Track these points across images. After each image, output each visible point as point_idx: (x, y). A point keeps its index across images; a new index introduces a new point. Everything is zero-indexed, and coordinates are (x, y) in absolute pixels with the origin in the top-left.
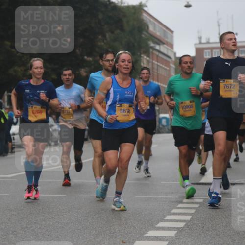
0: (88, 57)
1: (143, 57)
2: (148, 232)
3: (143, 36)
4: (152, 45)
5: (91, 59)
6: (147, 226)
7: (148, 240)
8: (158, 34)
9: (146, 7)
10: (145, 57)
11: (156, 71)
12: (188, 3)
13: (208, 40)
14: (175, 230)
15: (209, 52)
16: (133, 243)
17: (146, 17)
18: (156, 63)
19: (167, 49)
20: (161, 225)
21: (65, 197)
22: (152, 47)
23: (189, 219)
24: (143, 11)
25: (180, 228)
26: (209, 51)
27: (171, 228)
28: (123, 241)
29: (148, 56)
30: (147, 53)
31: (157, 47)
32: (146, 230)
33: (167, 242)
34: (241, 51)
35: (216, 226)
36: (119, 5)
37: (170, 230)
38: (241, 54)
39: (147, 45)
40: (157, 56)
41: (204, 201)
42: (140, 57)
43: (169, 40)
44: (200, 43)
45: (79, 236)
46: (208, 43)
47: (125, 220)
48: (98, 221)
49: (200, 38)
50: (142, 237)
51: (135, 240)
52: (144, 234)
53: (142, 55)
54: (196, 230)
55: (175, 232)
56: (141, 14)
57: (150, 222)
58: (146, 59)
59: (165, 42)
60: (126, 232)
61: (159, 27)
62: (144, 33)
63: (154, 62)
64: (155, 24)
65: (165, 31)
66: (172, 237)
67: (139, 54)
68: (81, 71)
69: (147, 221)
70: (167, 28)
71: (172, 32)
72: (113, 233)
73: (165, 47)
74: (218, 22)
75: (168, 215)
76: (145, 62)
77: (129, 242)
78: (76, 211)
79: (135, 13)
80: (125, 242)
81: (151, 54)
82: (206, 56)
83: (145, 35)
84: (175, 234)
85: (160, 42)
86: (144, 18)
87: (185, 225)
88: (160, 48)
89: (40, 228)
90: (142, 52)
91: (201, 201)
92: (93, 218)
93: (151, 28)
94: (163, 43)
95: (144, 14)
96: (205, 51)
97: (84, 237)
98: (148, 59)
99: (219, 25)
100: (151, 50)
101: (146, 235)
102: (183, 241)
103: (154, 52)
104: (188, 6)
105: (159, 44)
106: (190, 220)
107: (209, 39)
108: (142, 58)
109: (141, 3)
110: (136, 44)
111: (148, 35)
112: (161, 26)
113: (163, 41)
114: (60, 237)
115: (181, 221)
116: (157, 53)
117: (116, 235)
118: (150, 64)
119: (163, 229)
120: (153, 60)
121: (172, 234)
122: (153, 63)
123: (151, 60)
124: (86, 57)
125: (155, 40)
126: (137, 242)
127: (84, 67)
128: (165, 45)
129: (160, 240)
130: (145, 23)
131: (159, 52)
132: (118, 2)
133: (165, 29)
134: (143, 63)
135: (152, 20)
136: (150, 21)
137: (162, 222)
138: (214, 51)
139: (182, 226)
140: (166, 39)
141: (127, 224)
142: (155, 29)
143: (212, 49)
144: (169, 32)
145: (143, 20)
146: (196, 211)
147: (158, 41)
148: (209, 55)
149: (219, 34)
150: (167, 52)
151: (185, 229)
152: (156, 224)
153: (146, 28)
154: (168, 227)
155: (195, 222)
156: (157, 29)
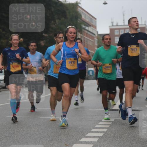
0: (45, 34)
1: (78, 34)
2: (81, 139)
3: (78, 21)
4: (84, 27)
5: (47, 35)
6: (80, 135)
7: (81, 144)
8: (87, 20)
9: (80, 4)
10: (80, 34)
11: (86, 42)
12: (105, 1)
14: (97, 138)
15: (118, 31)
16: (72, 145)
18: (86, 37)
19: (93, 29)
20: (89, 135)
21: (31, 118)
24: (78, 6)
25: (100, 136)
26: (118, 30)
27: (95, 136)
28: (66, 145)
30: (81, 31)
31: (87, 28)
33: (92, 145)
36: (64, 3)
37: (94, 138)
39: (81, 27)
40: (87, 33)
41: (114, 120)
43: (94, 24)
44: (113, 26)
45: (40, 142)
46: (117, 25)
47: (68, 132)
48: (51, 132)
49: (113, 23)
50: (77, 142)
51: (73, 144)
52: (79, 140)
54: (110, 137)
55: (98, 139)
56: (77, 8)
57: (83, 133)
58: (80, 35)
59: (91, 25)
60: (68, 139)
61: (88, 16)
62: (79, 19)
63: (85, 37)
64: (85, 14)
65: (91, 18)
66: (95, 142)
68: (41, 43)
69: (80, 132)
70: (93, 17)
71: (96, 19)
72: (60, 140)
73: (92, 28)
74: (123, 13)
75: (93, 129)
76: (79, 37)
77: (70, 145)
78: (38, 126)
79: (73, 8)
80: (67, 145)
82: (116, 33)
84: (98, 140)
85: (88, 25)
86: (79, 11)
87: (103, 135)
88: (88, 28)
89: (16, 137)
91: (113, 120)
92: (48, 131)
93: (83, 17)
94: (90, 26)
95: (79, 8)
96: (116, 30)
97: (43, 142)
98: (81, 35)
99: (124, 15)
100: (83, 30)
101: (80, 141)
102: (102, 144)
103: (85, 31)
104: (105, 3)
105: (88, 26)
106: (107, 132)
107: (118, 23)
109: (77, 2)
111: (81, 21)
112: (89, 16)
114: (28, 142)
115: (101, 132)
116: (87, 32)
117: (62, 141)
119: (90, 137)
121: (96, 140)
122: (84, 38)
123: (83, 36)
125: (86, 24)
126: (74, 145)
127: (42, 40)
129: (88, 144)
130: (79, 14)
131: (88, 31)
132: (63, 1)
135: (84, 12)
136: (83, 12)
137: (89, 133)
138: (121, 30)
140: (92, 23)
141: (68, 134)
142: (85, 17)
143: (119, 29)
144: (94, 19)
145: (78, 12)
146: (110, 126)
147: (87, 25)
148: (118, 33)
149: (124, 20)
150: (93, 31)
151: (103, 137)
152: (86, 134)
153: (80, 17)
154: (93, 136)
155: (109, 133)
156: (87, 17)
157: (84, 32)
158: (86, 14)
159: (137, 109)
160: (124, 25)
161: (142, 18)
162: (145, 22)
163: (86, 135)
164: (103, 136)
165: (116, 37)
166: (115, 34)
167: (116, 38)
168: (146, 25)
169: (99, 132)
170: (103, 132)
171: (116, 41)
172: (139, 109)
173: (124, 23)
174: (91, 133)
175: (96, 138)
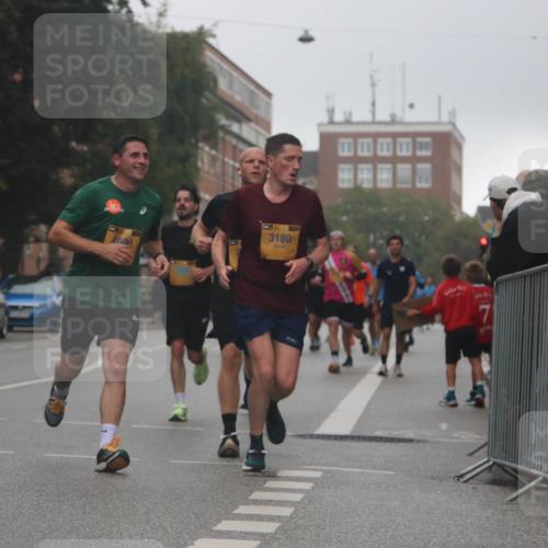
0: (78, 143)
1: (202, 149)
2: (196, 542)
3: (203, 100)
4: (223, 121)
5: (85, 148)
6: (193, 528)
8: (238, 97)
9: (214, 36)
10: (207, 149)
11: (230, 181)
12: (306, 32)
13: (347, 116)
14: (255, 540)
15: (349, 144)
17: (213, 61)
18: (231, 162)
19: (257, 132)
20: (225, 525)
21: (12, 456)
22: (223, 128)
23: (289, 514)
24: (204, 46)
25: (267, 534)
26: (351, 140)
27: (246, 533)
29: (214, 146)
30: (212, 139)
31: (235, 128)
32: (191, 538)
34: (421, 143)
35: (347, 533)
36: (153, 28)
37: (245, 539)
38: (421, 149)
39: (213, 122)
40: (235, 147)
41: (323, 476)
42: (197, 147)
43: (261, 113)
44: (331, 122)
46: (348, 122)
47: (146, 512)
49: (331, 112)
52: (186, 545)
53: (201, 145)
54: (303, 539)
55: (257, 543)
56: (201, 53)
57: (202, 519)
58: (209, 154)
59: (252, 118)
61: (240, 82)
62: (207, 94)
63: (226, 159)
64: (231, 75)
65: (252, 92)
67: (193, 141)
68: (61, 175)
70: (258, 86)
71: (269, 95)
73: (253, 129)
74: (371, 77)
75: (243, 504)
76: (206, 159)
78: (37, 488)
79: (187, 50)
81: (220, 141)
82: (343, 150)
83: (208, 99)
85: (241, 116)
86: (208, 62)
87: (279, 528)
88: (241, 129)
90: (200, 136)
91: (318, 475)
92: (72, 505)
93: (223, 85)
94: (248, 120)
95: (209, 54)
96: (341, 140)
98: (214, 152)
99: (373, 85)
100: (221, 134)
103: (228, 138)
104: (306, 39)
105: (239, 121)
106: (291, 517)
107: (350, 114)
108: (200, 151)
109: (201, 28)
110: (187, 119)
111: (216, 100)
112: (243, 80)
113: (249, 115)
115: (271, 519)
116: (234, 141)
118: (218, 164)
119: (230, 535)
120: (224, 155)
122: (224, 162)
123: (220, 156)
124: (73, 144)
125: (232, 111)
127: (68, 165)
128: (253, 125)
130: (210, 73)
131: (239, 138)
132: (151, 23)
133: (252, 87)
134: (203, 163)
135: (225, 66)
136: (221, 68)
137: (227, 519)
138: (361, 140)
139: (273, 530)
140: (255, 111)
141: (148, 522)
142: (230, 86)
143: (356, 136)
144: (262, 96)
145: (205, 66)
146: (305, 497)
147: (237, 114)
148: (349, 150)
149: (373, 104)
150: (257, 139)
151: (278, 536)
152: (215, 525)
153: (211, 84)
154: (241, 532)
155: (302, 521)
156: (237, 87)
157: (224, 140)
158: (234, 73)
159: (410, 434)
160: (374, 122)
161: (440, 98)
162: (450, 114)
163: (215, 528)
164: (276, 533)
165: (342, 166)
166: (341, 154)
167: (343, 170)
168: (454, 125)
169: (265, 516)
170: (279, 517)
171: (343, 180)
172: (418, 438)
173: (374, 113)
174: (233, 519)
175: (251, 539)
